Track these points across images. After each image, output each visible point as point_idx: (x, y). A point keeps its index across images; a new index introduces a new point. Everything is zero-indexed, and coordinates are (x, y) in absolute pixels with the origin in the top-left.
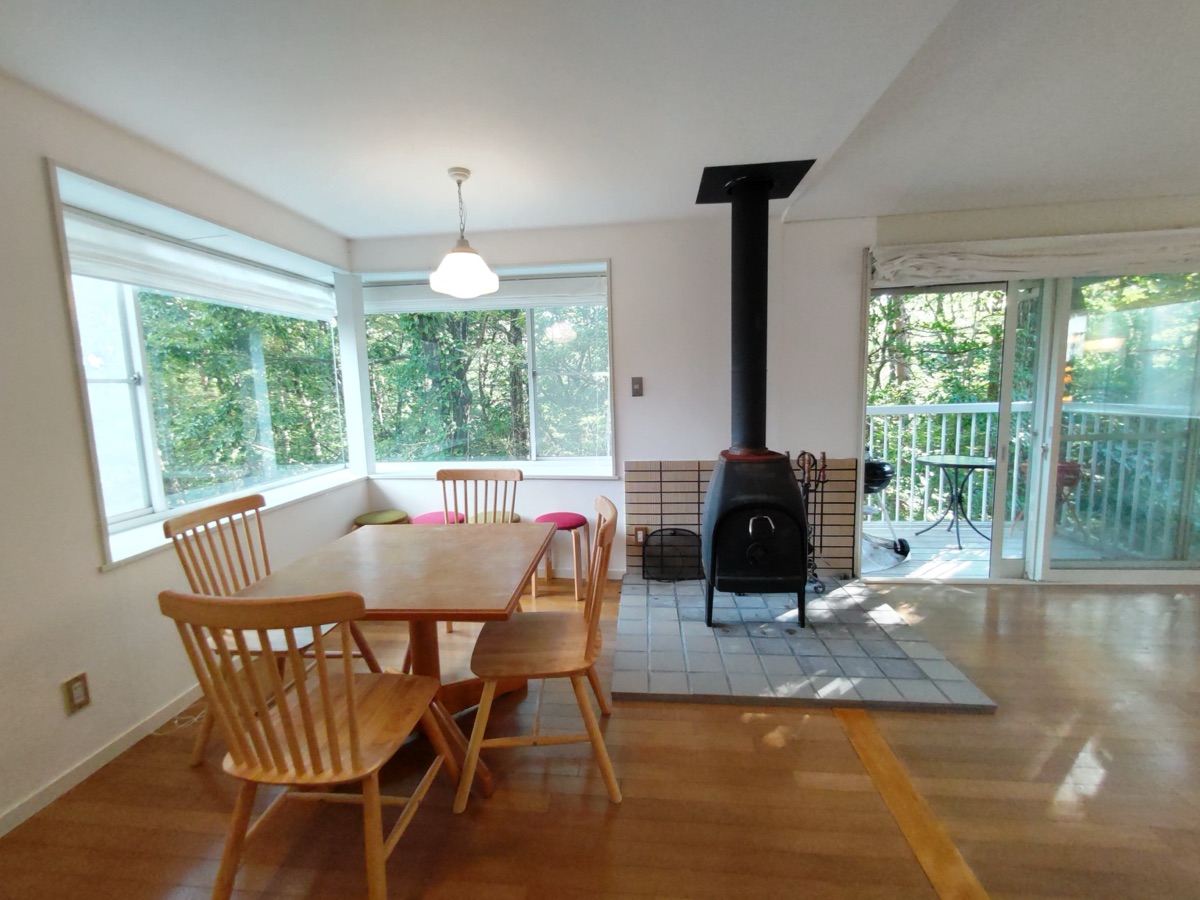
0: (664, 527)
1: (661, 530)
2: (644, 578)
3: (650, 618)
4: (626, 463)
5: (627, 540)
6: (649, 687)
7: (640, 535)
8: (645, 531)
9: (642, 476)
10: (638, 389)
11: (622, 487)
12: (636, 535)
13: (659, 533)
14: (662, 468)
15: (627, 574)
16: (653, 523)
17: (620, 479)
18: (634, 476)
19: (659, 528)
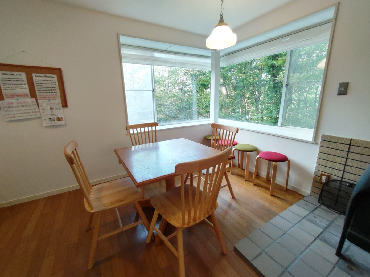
0: (344, 180)
1: (341, 181)
2: (319, 202)
3: (297, 225)
4: (323, 136)
5: (314, 178)
6: (255, 258)
7: (324, 179)
8: (328, 178)
9: (333, 145)
10: (344, 90)
11: (317, 148)
12: (321, 177)
13: (339, 182)
14: (351, 143)
15: (310, 195)
16: (336, 175)
17: (316, 144)
18: (327, 144)
19: (340, 179)
